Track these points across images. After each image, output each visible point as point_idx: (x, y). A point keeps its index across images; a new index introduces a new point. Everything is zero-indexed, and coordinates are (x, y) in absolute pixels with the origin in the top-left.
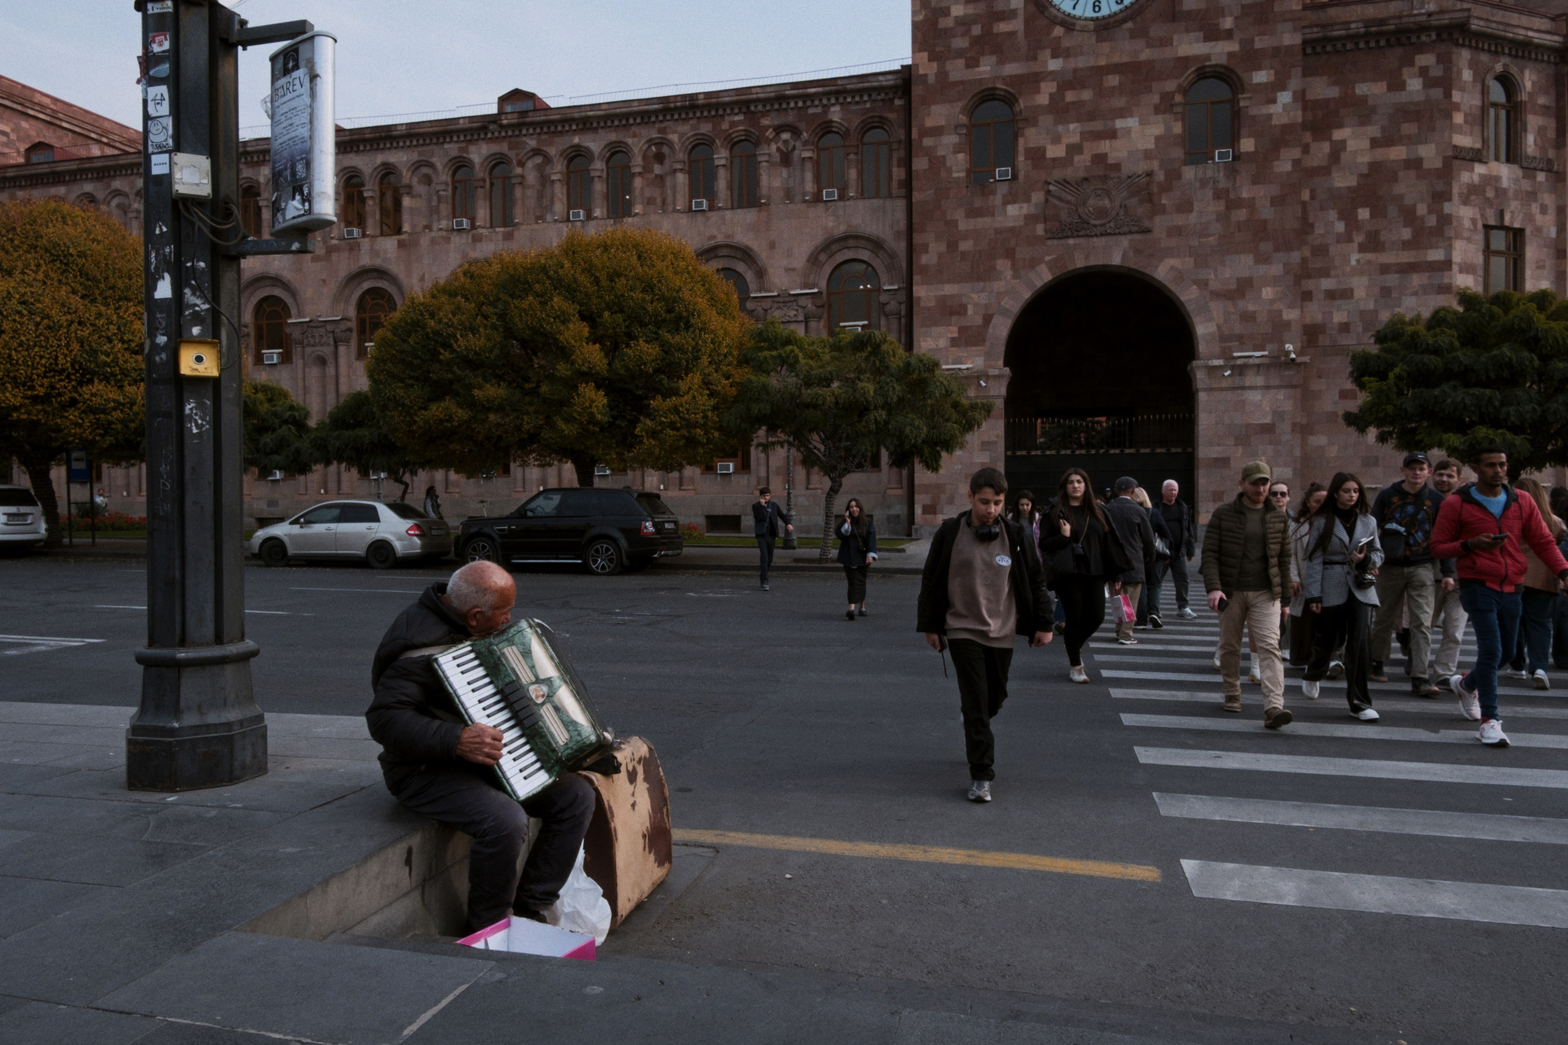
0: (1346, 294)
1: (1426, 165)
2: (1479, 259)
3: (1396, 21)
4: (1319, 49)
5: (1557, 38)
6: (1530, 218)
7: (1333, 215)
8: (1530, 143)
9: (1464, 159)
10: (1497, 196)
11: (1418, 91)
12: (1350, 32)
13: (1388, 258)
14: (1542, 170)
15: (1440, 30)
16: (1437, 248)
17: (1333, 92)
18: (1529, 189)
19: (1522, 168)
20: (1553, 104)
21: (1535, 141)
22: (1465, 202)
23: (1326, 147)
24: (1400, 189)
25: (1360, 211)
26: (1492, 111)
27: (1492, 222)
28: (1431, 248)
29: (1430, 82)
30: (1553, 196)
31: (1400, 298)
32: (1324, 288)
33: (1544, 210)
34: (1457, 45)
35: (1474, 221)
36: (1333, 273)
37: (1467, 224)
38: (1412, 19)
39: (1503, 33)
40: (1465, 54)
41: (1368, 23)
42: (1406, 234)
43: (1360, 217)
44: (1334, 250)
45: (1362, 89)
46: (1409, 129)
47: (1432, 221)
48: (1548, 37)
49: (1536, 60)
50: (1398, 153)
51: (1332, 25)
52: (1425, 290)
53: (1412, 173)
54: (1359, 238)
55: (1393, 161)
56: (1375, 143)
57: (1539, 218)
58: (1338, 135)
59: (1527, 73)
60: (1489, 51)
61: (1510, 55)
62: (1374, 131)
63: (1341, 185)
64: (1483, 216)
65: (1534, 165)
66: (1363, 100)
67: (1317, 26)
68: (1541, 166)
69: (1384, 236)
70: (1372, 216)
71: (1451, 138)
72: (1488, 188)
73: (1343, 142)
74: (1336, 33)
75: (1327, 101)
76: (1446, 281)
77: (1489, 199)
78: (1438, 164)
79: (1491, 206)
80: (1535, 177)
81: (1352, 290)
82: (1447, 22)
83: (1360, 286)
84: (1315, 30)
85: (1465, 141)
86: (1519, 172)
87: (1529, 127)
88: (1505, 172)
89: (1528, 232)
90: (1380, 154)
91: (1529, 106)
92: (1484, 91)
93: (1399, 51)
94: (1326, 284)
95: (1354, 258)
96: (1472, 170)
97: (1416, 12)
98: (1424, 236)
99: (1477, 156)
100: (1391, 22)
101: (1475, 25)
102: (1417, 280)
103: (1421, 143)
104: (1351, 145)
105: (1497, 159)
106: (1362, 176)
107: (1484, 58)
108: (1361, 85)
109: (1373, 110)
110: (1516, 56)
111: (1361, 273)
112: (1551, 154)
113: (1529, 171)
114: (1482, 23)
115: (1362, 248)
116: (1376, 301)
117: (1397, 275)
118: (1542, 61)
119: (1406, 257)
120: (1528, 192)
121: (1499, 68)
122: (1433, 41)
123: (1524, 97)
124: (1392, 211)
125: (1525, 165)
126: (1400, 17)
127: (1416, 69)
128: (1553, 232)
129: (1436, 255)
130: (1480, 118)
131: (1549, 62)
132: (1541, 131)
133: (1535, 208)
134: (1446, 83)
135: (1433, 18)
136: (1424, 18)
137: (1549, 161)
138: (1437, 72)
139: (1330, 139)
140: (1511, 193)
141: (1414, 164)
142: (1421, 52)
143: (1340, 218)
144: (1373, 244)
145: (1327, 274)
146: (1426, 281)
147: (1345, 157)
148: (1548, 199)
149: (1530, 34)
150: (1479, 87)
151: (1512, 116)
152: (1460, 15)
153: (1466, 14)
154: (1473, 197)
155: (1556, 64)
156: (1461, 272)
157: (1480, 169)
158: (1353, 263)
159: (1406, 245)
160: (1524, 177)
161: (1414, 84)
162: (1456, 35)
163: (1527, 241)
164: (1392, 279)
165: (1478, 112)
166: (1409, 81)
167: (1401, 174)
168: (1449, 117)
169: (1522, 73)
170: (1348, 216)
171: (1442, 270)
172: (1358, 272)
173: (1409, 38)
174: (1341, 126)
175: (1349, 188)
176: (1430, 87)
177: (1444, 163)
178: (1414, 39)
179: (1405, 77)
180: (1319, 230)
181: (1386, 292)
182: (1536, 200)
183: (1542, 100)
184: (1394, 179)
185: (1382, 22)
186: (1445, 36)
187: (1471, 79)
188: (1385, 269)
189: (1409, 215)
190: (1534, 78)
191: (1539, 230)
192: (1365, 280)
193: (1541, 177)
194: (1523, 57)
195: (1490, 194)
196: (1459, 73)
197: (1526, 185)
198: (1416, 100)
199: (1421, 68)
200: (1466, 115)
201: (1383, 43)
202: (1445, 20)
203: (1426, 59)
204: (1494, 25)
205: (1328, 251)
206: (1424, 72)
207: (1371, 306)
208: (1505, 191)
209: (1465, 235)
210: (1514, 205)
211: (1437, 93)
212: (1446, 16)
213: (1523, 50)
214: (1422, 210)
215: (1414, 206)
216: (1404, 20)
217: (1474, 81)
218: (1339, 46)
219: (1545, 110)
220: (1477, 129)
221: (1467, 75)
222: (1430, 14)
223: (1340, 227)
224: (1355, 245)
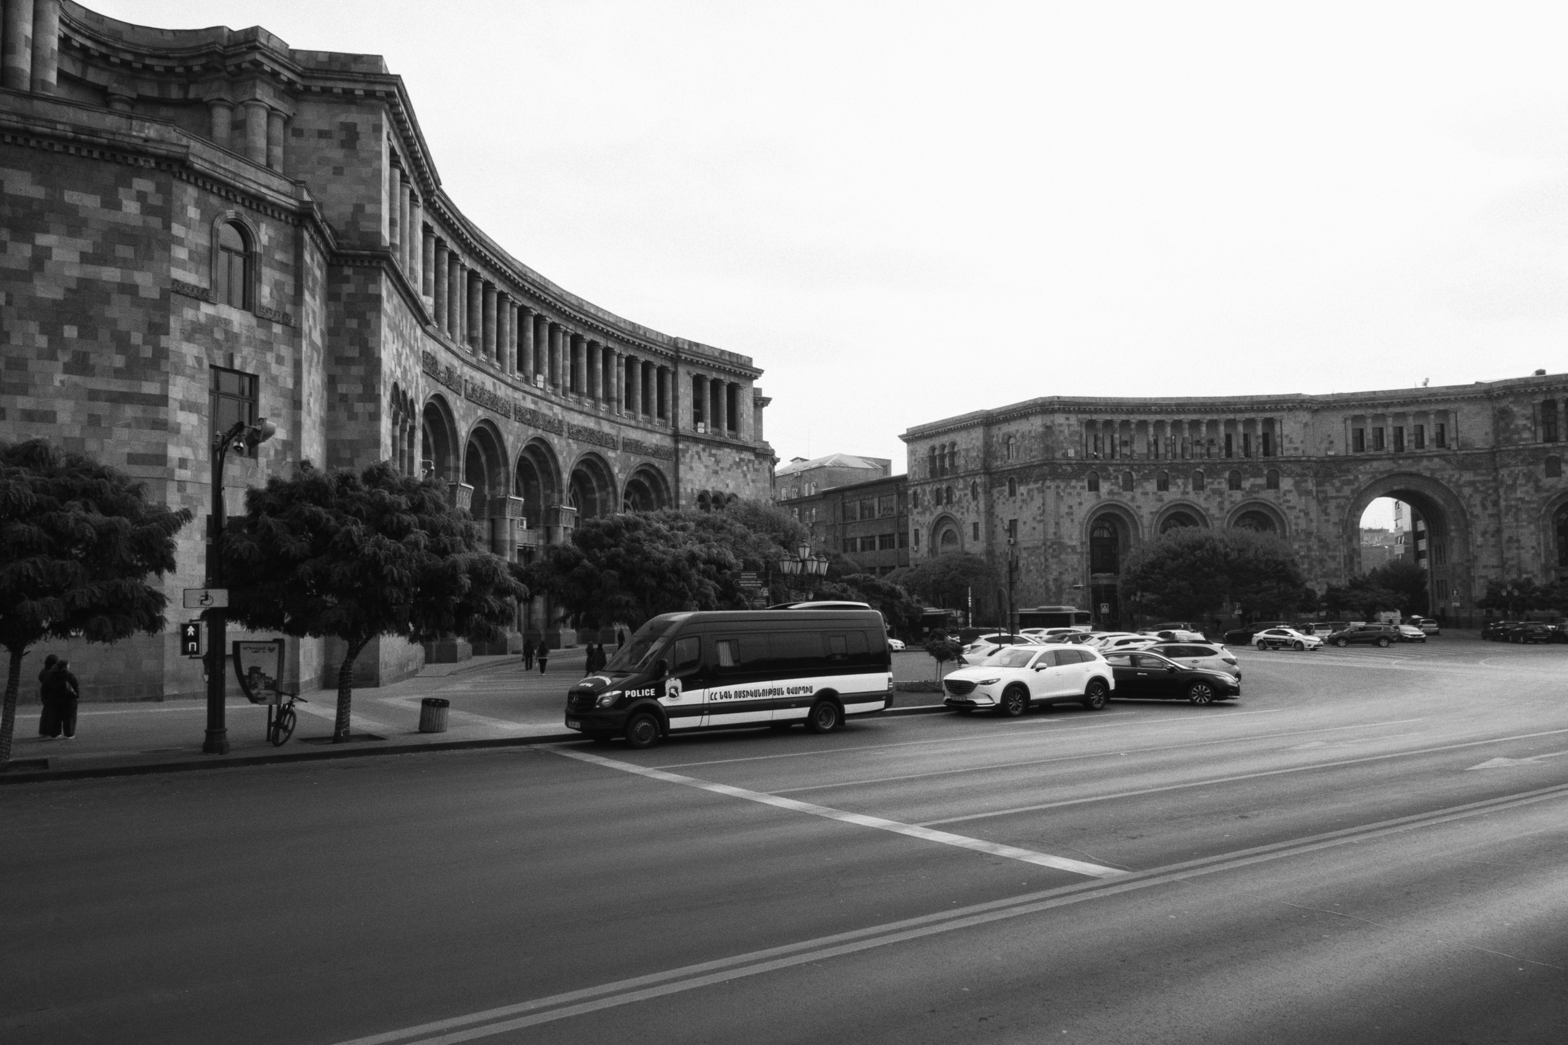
0: (49, 417)
1: (143, 294)
2: (205, 399)
3: (111, 137)
4: (21, 141)
5: (292, 201)
6: (266, 367)
7: (33, 327)
8: (265, 294)
9: (187, 295)
10: (227, 340)
11: (135, 215)
12: (57, 132)
13: (98, 384)
14: (278, 322)
15: (160, 159)
16: (152, 381)
17: (38, 192)
18: (264, 338)
19: (255, 316)
20: (291, 263)
21: (271, 294)
22: (189, 338)
23: (27, 250)
24: (112, 312)
25: (66, 327)
26: (223, 256)
27: (220, 363)
28: (146, 380)
29: (148, 210)
30: (291, 349)
31: (110, 428)
32: (20, 406)
33: (280, 360)
34: (181, 179)
35: (199, 360)
36: (31, 390)
37: (190, 361)
38: (127, 139)
39: (232, 182)
40: (192, 192)
41: (78, 129)
42: (119, 361)
43: (66, 335)
44: (34, 365)
45: (71, 197)
46: (124, 251)
47: (147, 352)
48: (283, 198)
49: (273, 217)
50: (110, 274)
51: (35, 119)
52: (139, 423)
53: (127, 299)
54: (64, 357)
55: (106, 282)
56: (85, 258)
57: (275, 369)
58: (42, 240)
59: (263, 227)
60: (220, 195)
61: (243, 204)
62: (85, 244)
63: (43, 295)
64: (209, 356)
65: (269, 316)
66: (73, 209)
67: (15, 114)
68: (277, 318)
69: (93, 359)
70: (80, 335)
71: (169, 270)
72: (215, 329)
73: (49, 249)
74: (39, 129)
75: (31, 200)
76: (162, 416)
77: (217, 341)
78: (156, 295)
79: (220, 347)
80: (271, 328)
81: (54, 414)
82: (164, 152)
83: (65, 412)
84: (14, 118)
85: (190, 277)
86: (254, 321)
87: (264, 278)
88: (237, 318)
89: (262, 380)
90: (91, 271)
91: (264, 259)
92: (213, 233)
93: (115, 168)
94: (24, 402)
95: (58, 378)
96: (198, 308)
97: (134, 133)
98: (136, 368)
99: (202, 296)
100: (103, 135)
101: (198, 165)
102: (130, 411)
103: (136, 269)
104: (57, 254)
105: (230, 303)
106: (69, 290)
107: (214, 200)
108: (71, 193)
109: (85, 222)
110: (250, 208)
111: (67, 397)
112: (289, 308)
113: (264, 319)
114: (207, 165)
115: (67, 369)
116: (82, 429)
117: (108, 404)
118: (280, 220)
119: (119, 386)
120: (262, 341)
121: (230, 214)
122: (152, 169)
123: (258, 249)
124: (104, 335)
125: (259, 314)
126: (114, 134)
127: (133, 192)
128: (290, 384)
129: (150, 388)
130: (209, 258)
131: (287, 223)
132: (278, 286)
133: (270, 357)
134: (166, 213)
135: (148, 144)
136: (140, 142)
137: (285, 315)
138: (155, 200)
139: (32, 241)
140: (243, 339)
141: (130, 289)
142: (139, 176)
143: (42, 332)
144: (80, 365)
145: (24, 392)
146: (140, 414)
147: (48, 265)
148: (285, 351)
149: (263, 190)
150: (207, 228)
151: (247, 264)
152: (179, 150)
153: (184, 151)
154: (197, 336)
155: (296, 226)
156: (182, 409)
157: (206, 309)
158: (57, 383)
159: (118, 373)
160: (258, 326)
161: (131, 207)
162: (176, 168)
163: (261, 388)
164: (102, 408)
165: (205, 252)
166: (125, 202)
167: (115, 297)
168: (168, 249)
169: (258, 226)
170: (52, 330)
171: (157, 405)
172: (64, 393)
173: (126, 158)
174: (46, 231)
175: (54, 301)
176: (148, 214)
177: (161, 295)
178: (131, 161)
179: (120, 197)
180: (16, 340)
181: (94, 420)
182: (271, 349)
183: (279, 256)
184: (106, 300)
185: (93, 132)
186: (164, 166)
187: (198, 217)
188: (94, 395)
189: (122, 342)
190: (271, 232)
191: (274, 379)
192: (70, 404)
193: (277, 329)
194: (258, 211)
195: (219, 335)
196: (184, 208)
197: (260, 334)
198: (133, 224)
199: (138, 192)
200: (190, 252)
201: (96, 155)
202: (163, 150)
203: (143, 184)
204: (222, 171)
205: (26, 365)
206: (141, 197)
207: (77, 433)
208: (236, 336)
209: (188, 371)
210: (246, 351)
211: (156, 222)
212: (164, 147)
213: (257, 203)
214: (137, 338)
215: (128, 333)
216: (119, 138)
217: (201, 221)
218: (45, 144)
219: (283, 267)
220: (204, 269)
221: (193, 213)
222: (146, 140)
223: (42, 341)
224: (60, 365)
